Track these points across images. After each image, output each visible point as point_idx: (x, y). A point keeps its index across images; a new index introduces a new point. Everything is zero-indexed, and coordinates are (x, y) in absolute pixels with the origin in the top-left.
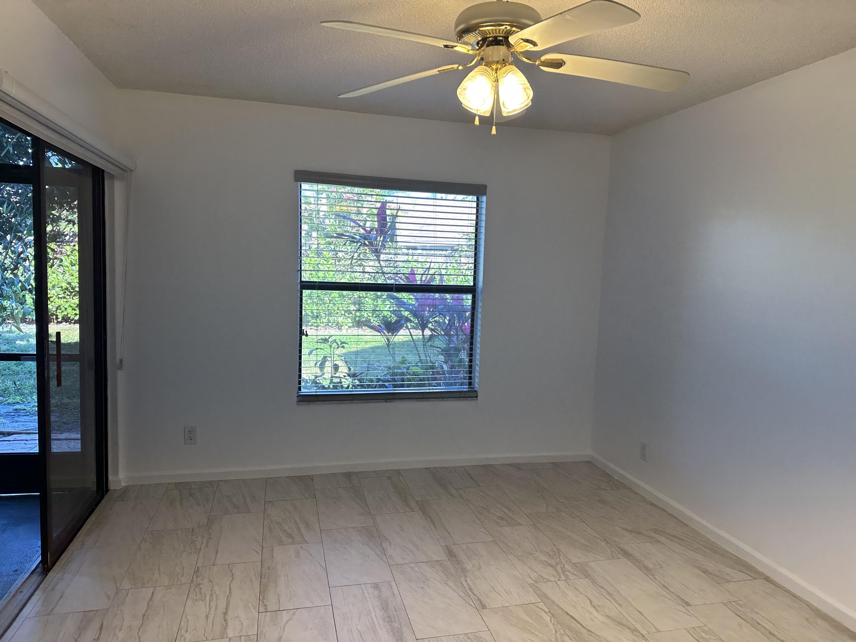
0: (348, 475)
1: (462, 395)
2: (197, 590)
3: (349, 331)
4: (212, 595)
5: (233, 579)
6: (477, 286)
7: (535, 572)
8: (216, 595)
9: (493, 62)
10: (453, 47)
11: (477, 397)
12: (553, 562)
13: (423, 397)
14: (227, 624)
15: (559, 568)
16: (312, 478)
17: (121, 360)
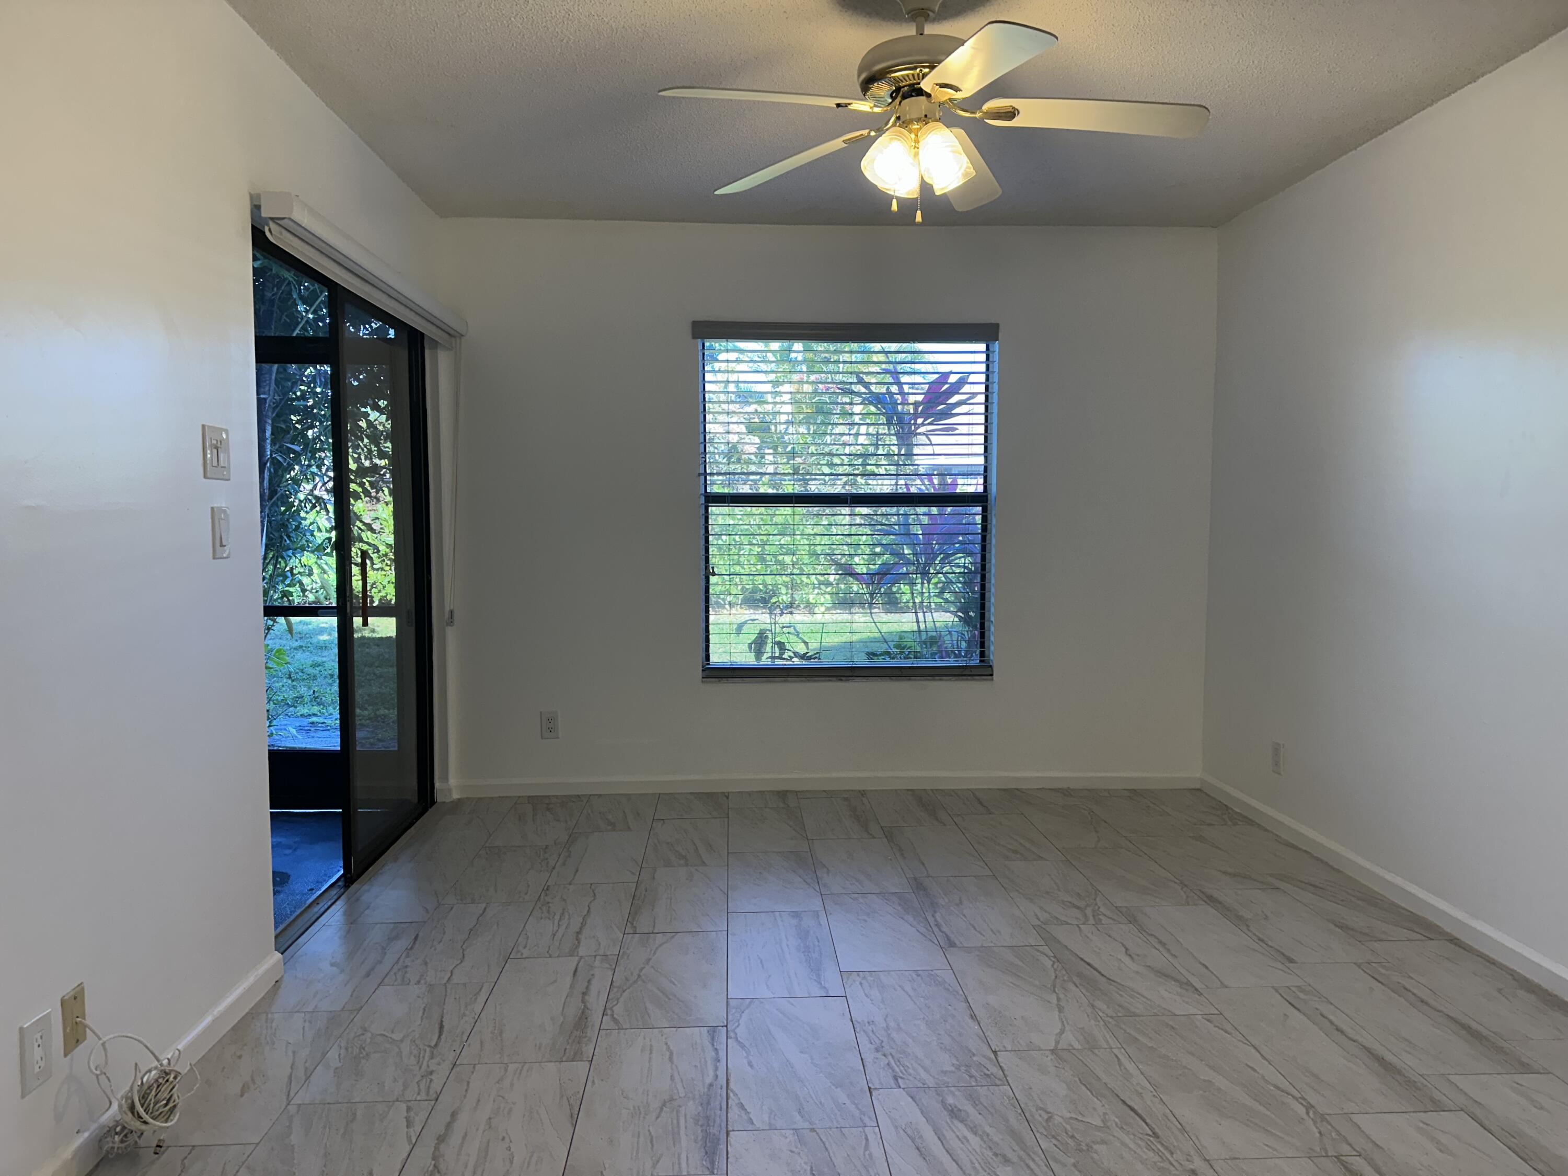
0: (782, 795)
1: (967, 672)
2: (544, 908)
3: (827, 616)
4: (563, 914)
5: (594, 899)
6: (989, 492)
7: (1046, 912)
8: (569, 915)
9: (911, 121)
11: (992, 675)
12: (1082, 904)
13: (900, 673)
14: (579, 943)
15: (1089, 911)
16: (727, 796)
17: (451, 612)
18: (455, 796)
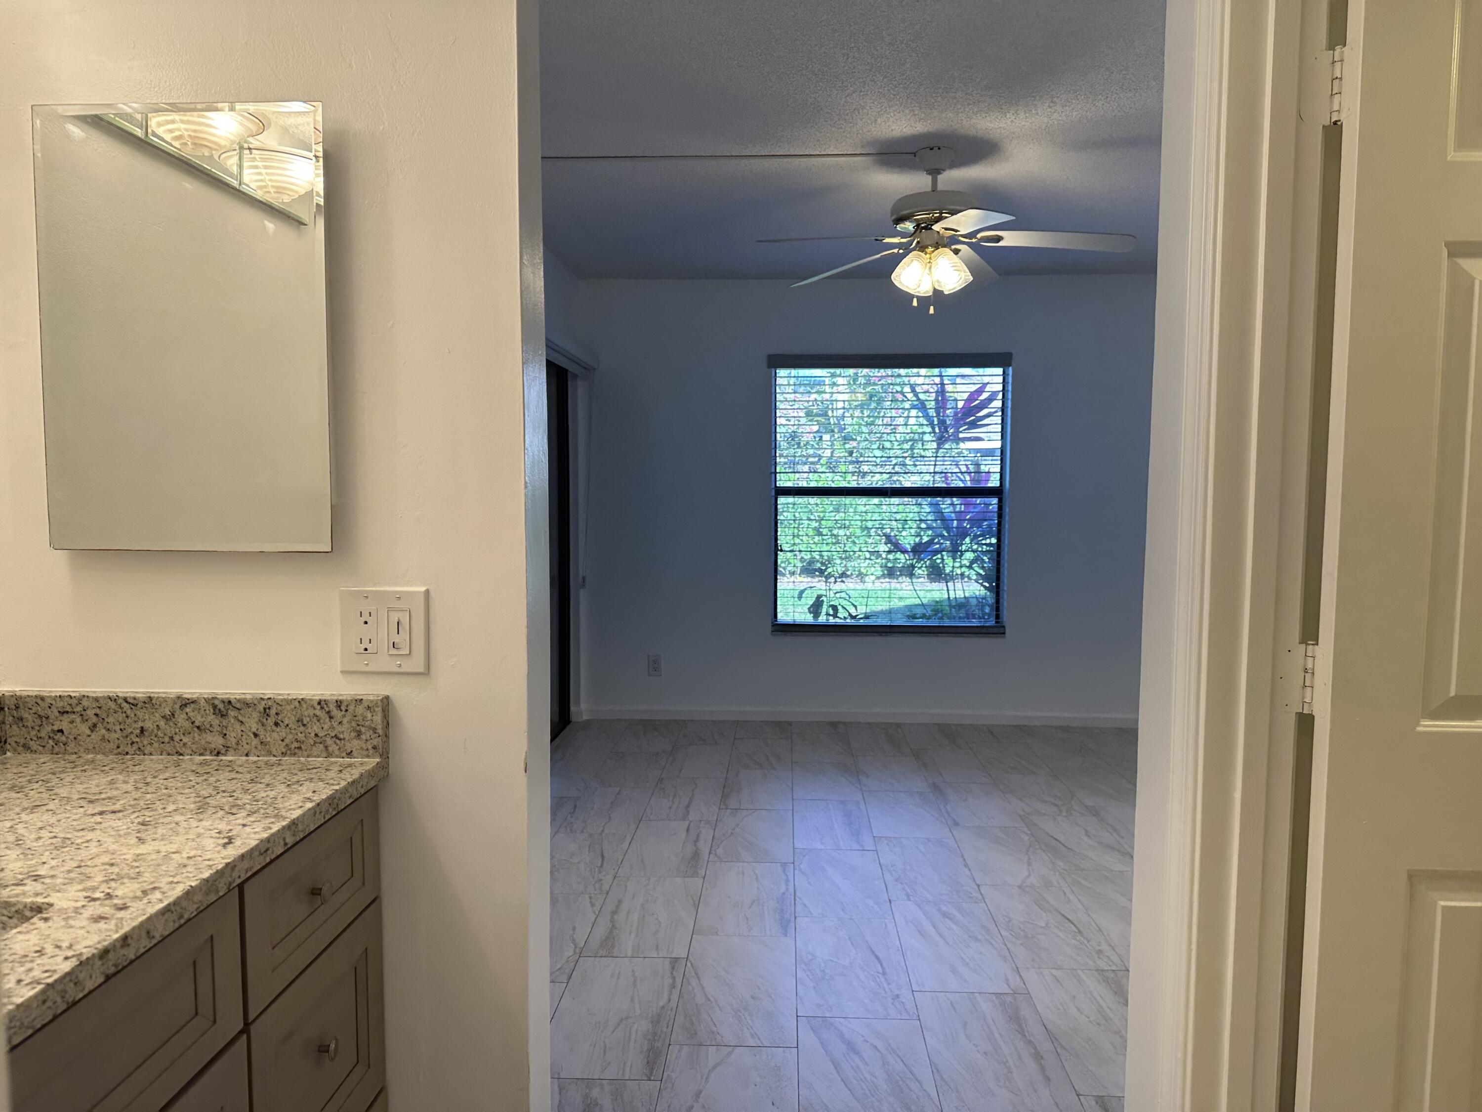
0: (834, 725)
1: (984, 630)
2: (661, 792)
4: (675, 795)
5: (696, 787)
6: (1004, 487)
7: (1031, 807)
8: (679, 796)
9: (927, 247)
10: (882, 240)
11: (1004, 633)
12: (1060, 803)
13: (929, 631)
14: (689, 812)
15: (1064, 808)
16: (790, 724)
17: (584, 578)
18: (585, 717)
